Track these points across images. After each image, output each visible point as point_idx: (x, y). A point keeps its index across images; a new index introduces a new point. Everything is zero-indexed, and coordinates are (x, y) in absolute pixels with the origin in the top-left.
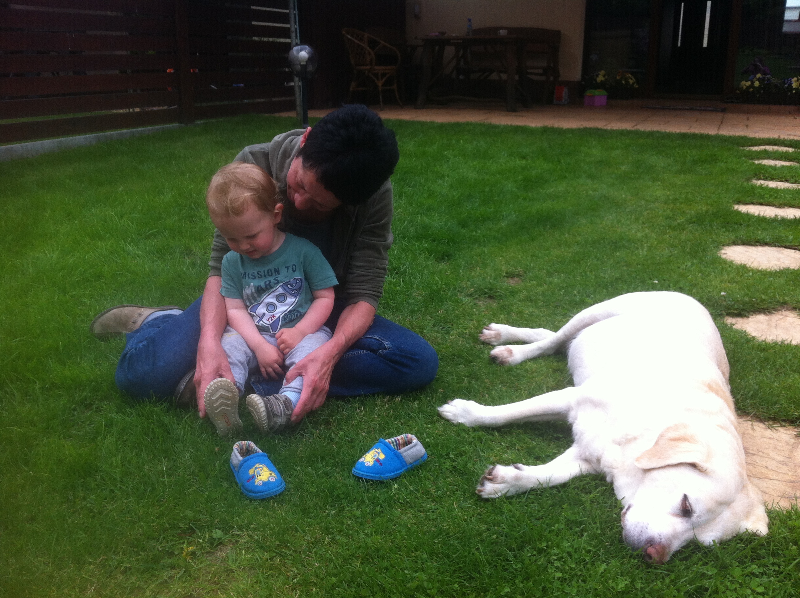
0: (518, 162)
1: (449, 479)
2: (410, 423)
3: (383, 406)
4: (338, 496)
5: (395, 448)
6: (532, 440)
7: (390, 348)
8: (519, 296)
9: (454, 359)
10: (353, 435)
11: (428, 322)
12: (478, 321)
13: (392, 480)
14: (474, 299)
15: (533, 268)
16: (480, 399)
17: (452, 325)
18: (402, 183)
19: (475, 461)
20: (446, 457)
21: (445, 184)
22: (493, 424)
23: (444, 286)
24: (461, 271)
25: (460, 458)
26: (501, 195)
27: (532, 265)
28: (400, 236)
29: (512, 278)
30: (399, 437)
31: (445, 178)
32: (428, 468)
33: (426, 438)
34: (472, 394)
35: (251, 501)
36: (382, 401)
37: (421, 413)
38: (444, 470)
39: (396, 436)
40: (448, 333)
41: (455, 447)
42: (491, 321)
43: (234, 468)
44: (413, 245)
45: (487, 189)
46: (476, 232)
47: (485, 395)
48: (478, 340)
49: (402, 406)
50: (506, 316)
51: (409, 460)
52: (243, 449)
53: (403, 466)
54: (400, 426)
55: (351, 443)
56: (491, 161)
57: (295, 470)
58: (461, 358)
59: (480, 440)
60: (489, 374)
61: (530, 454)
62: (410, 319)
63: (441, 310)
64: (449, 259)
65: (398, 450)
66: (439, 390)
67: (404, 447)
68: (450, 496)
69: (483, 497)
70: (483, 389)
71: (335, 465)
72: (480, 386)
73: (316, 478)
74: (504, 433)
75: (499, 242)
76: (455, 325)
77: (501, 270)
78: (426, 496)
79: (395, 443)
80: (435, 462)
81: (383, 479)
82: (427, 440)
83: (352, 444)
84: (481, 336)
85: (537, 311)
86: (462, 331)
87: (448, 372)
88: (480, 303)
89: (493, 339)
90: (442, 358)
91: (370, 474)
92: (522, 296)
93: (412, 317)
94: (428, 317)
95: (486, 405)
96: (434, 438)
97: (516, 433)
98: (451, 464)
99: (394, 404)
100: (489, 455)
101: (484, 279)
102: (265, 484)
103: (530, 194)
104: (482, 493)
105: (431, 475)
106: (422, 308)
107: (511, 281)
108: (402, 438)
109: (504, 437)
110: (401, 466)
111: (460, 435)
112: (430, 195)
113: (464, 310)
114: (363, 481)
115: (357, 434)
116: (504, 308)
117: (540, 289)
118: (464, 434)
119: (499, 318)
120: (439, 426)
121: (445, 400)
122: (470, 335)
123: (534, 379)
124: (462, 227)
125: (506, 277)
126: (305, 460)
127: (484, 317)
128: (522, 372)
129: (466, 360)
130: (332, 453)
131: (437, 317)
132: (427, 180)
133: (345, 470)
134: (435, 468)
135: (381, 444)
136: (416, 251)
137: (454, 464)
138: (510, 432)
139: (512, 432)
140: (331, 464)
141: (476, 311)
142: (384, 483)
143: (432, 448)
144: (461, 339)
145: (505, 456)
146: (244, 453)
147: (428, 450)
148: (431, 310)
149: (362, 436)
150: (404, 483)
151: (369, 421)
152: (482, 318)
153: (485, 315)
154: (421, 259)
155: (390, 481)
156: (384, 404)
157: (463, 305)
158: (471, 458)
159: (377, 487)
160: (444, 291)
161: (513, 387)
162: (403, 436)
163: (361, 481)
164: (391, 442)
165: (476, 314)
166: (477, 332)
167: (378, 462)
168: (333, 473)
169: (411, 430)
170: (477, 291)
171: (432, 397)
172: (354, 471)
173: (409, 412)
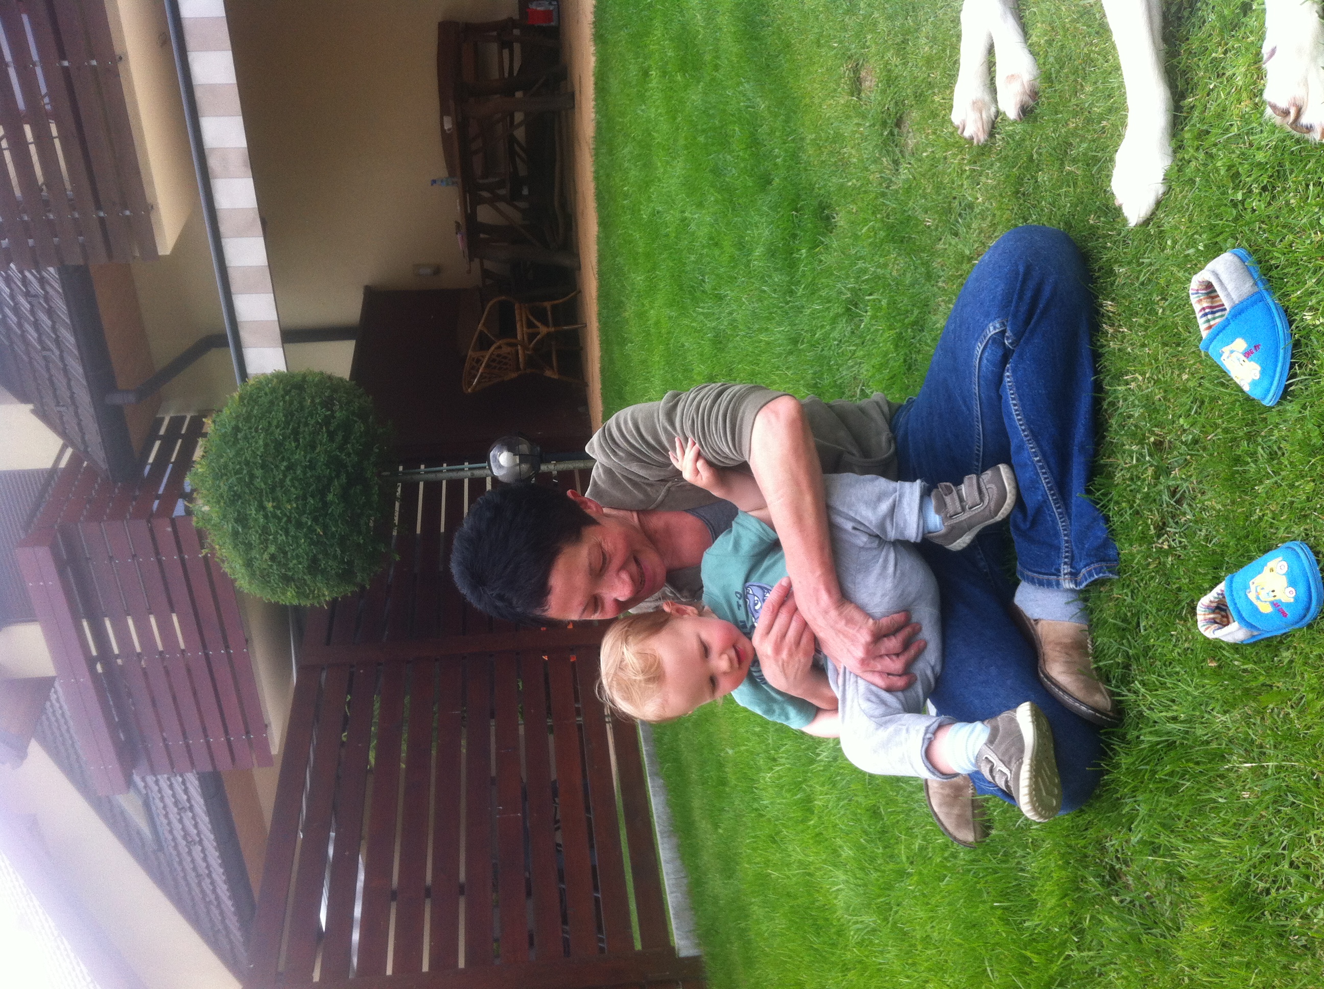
0: (654, 84)
1: (1292, 201)
2: (1162, 282)
3: (1124, 337)
5: (1222, 316)
6: (1204, 22)
7: (1003, 323)
8: (896, 66)
9: (1024, 194)
10: (1187, 400)
11: (948, 245)
12: (948, 146)
13: (1291, 323)
14: (903, 157)
15: (841, 42)
16: (1112, 136)
17: (955, 198)
18: (698, 294)
19: (1251, 145)
20: (1240, 207)
21: (696, 216)
22: (1168, 110)
23: (879, 216)
24: (850, 184)
25: (1243, 178)
26: (711, 112)
27: (836, 45)
28: (789, 299)
29: (861, 84)
30: (1197, 307)
31: (686, 219)
32: (1266, 247)
33: (1198, 250)
34: (1099, 154)
36: (1113, 338)
37: (1141, 260)
38: (1271, 211)
39: (1193, 312)
40: (971, 206)
41: (1219, 188)
42: (946, 121)
43: (1253, 636)
44: (804, 275)
45: (701, 139)
46: (777, 157)
47: (1103, 127)
48: (985, 146)
49: (1124, 297)
50: (936, 90)
51: (1247, 287)
52: (1213, 619)
53: (1262, 299)
54: (1167, 303)
55: (1203, 402)
56: (655, 134)
57: (1261, 519)
58: (1023, 179)
59: (1203, 135)
60: (1055, 121)
61: (1235, 26)
62: (944, 281)
63: (924, 221)
64: (829, 207)
65: (1225, 309)
66: (1091, 222)
67: (1218, 296)
70: (1088, 131)
71: (1250, 437)
72: (1083, 139)
73: (1280, 477)
74: (1188, 84)
75: (795, 113)
76: (954, 193)
77: (847, 105)
79: (1210, 316)
80: (1252, 231)
81: (1290, 343)
82: (1201, 248)
83: (1207, 400)
84: (979, 141)
85: (926, 29)
86: (968, 177)
87: (1052, 204)
88: (911, 143)
89: (984, 116)
90: (1023, 218)
91: (1279, 369)
92: (896, 61)
93: (940, 277)
94: (940, 246)
95: (1124, 124)
96: (1197, 233)
97: (1187, 59)
98: (1258, 198)
99: (1120, 315)
100: (1237, 116)
101: (865, 139)
102: (1292, 583)
103: (708, 57)
105: (1281, 241)
106: (921, 258)
107: (867, 83)
108: (1200, 301)
109: (1196, 84)
110: (1261, 304)
111: (1191, 179)
112: (716, 244)
113: (924, 175)
114: (1291, 385)
115: (1186, 391)
116: (921, 95)
117: (882, 26)
118: (1189, 171)
119: (941, 105)
120: (1168, 222)
121: (1114, 213)
122: (975, 162)
123: (1068, 25)
124: (769, 182)
125: (859, 94)
126: (1240, 497)
127: (939, 136)
128: (1053, 53)
129: (1027, 169)
130: (1225, 443)
131: (940, 229)
132: (691, 250)
133: (1265, 419)
134: (1264, 231)
135: (1211, 347)
136: (814, 269)
137: (1256, 191)
138: (1184, 73)
139: (1185, 68)
140: (1251, 446)
141: (926, 151)
142: (1298, 340)
143: (1221, 237)
144: (983, 179)
145: (1239, 81)
146: (1223, 616)
147: (1224, 248)
148: (925, 240)
149: (1188, 380)
150: (1298, 298)
151: (1155, 366)
152: (942, 140)
153: (934, 133)
154: (829, 259)
155: (1293, 327)
156: (1119, 335)
157: (915, 178)
158: (1243, 154)
159: (1307, 355)
160: (888, 216)
161: (1084, 69)
162: (1193, 299)
163: (1292, 388)
164: (1206, 325)
165: (933, 152)
166: (969, 148)
167: (1252, 353)
168: (1269, 443)
169: (1178, 280)
170: (888, 151)
171: (1106, 236)
172: (1267, 402)
173: (1137, 285)
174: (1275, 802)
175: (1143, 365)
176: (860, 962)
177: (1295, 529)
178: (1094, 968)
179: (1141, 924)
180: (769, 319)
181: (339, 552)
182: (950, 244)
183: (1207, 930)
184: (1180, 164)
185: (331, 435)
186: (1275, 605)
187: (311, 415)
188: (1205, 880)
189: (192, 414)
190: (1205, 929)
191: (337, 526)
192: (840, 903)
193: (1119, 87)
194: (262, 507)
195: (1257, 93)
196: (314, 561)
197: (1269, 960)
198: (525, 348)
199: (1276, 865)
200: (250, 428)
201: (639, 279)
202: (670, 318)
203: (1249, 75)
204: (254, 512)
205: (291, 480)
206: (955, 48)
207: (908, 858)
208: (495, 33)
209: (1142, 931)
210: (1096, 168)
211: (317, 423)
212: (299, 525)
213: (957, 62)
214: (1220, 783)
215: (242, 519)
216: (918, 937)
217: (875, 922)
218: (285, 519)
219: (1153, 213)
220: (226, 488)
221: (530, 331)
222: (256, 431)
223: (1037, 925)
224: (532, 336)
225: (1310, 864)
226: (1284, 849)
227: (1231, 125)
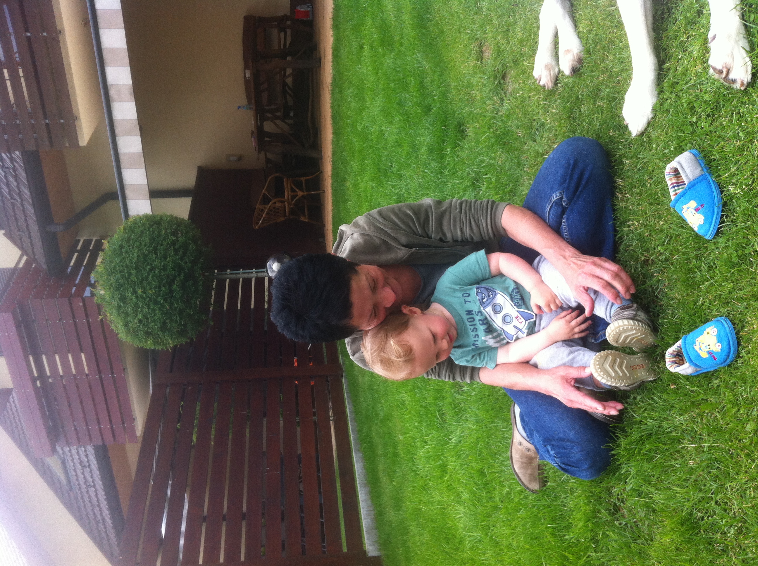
0: (366, 53)
1: (724, 123)
2: (650, 168)
3: (628, 200)
4: (739, 257)
5: (683, 188)
6: (676, 21)
7: (561, 193)
8: (503, 44)
9: (573, 118)
10: (662, 236)
11: (531, 147)
13: (722, 192)
14: (506, 96)
15: (472, 30)
16: (623, 86)
17: (534, 120)
18: (388, 174)
19: (701, 91)
20: (695, 126)
21: (388, 129)
22: (655, 70)
23: (491, 130)
24: (475, 111)
25: (697, 109)
26: (398, 70)
27: (469, 32)
28: (440, 177)
29: (483, 55)
30: (669, 183)
31: (382, 130)
32: (709, 148)
33: (670, 150)
34: (616, 96)
35: (740, 357)
36: (622, 200)
37: (638, 156)
38: (712, 128)
39: (667, 186)
40: (543, 125)
41: (683, 115)
42: (530, 76)
43: (697, 371)
44: (448, 164)
45: (392, 85)
46: (435, 96)
47: (619, 80)
48: (552, 90)
49: (628, 177)
50: (525, 58)
51: (697, 172)
52: (675, 361)
53: (706, 178)
54: (652, 181)
55: (671, 238)
56: (366, 82)
57: (703, 304)
58: (573, 110)
59: (674, 84)
60: (592, 76)
61: (694, 23)
62: (527, 168)
63: (517, 133)
64: (463, 125)
65: (685, 184)
66: (611, 134)
67: (681, 176)
68: (746, 122)
69: (750, 80)
70: (610, 82)
71: (697, 257)
72: (607, 86)
73: (714, 280)
74: (667, 55)
75: (445, 70)
76: (534, 117)
77: (475, 66)
78: (744, 151)
79: (676, 188)
80: (701, 139)
81: (721, 203)
82: (672, 149)
83: (674, 236)
84: (548, 87)
85: (520, 23)
86: (542, 108)
87: (589, 124)
88: (510, 88)
89: (552, 73)
90: (573, 131)
91: (714, 218)
92: (502, 41)
93: (525, 165)
94: (526, 147)
95: (630, 78)
96: (670, 140)
97: (667, 41)
98: (705, 120)
99: (626, 187)
100: (694, 74)
101: (484, 86)
102: (720, 341)
103: (397, 39)
104: (745, 82)
105: (717, 145)
106: (515, 154)
107: (487, 54)
108: (671, 179)
109: (671, 56)
110: (705, 181)
111: (667, 110)
112: (399, 145)
113: (517, 107)
114: (721, 227)
115: (662, 231)
116: (516, 61)
117: (495, 22)
118: (666, 105)
119: (528, 67)
120: (654, 135)
121: (623, 129)
122: (546, 100)
123: (600, 22)
124: (430, 110)
125: (482, 60)
126: (691, 292)
127: (526, 84)
128: (591, 37)
129: (576, 103)
130: (683, 261)
131: (526, 138)
132: (385, 149)
133: (706, 247)
134: (708, 140)
135: (677, 205)
136: (454, 160)
137: (704, 117)
138: (665, 49)
139: (665, 47)
140: (698, 262)
141: (519, 93)
142: (726, 202)
143: (684, 143)
144: (550, 109)
145: (695, 54)
146: (680, 360)
147: (685, 149)
148: (517, 144)
149: (663, 225)
150: (726, 178)
151: (645, 216)
152: (528, 86)
153: (523, 83)
154: (463, 154)
155: (723, 194)
156: (625, 199)
157: (512, 108)
158: (697, 96)
159: (730, 211)
160: (497, 130)
161: (608, 47)
162: (667, 178)
163: (721, 229)
164: (674, 193)
165: (523, 93)
166: (543, 91)
167: (700, 209)
168: (708, 261)
169: (659, 168)
170: (497, 93)
171: (618, 142)
172: (708, 237)
173: (636, 170)
174: (708, 467)
175: (638, 216)
176: (471, 559)
177: (722, 310)
178: (603, 563)
179: (631, 537)
180: (429, 188)
181: (178, 319)
182: (531, 146)
183: (668, 540)
184: (661, 101)
185: (176, 251)
186: (710, 353)
187: (165, 239)
188: (667, 511)
189: (96, 238)
190: (667, 540)
191: (177, 304)
192: (461, 525)
193: (628, 57)
194: (135, 292)
195: (705, 61)
196: (164, 323)
197: (702, 558)
198: (289, 204)
199: (708, 503)
200: (129, 246)
201: (355, 165)
202: (372, 187)
203: (701, 51)
204: (130, 295)
205: (152, 277)
206: (536, 34)
207: (500, 499)
208: (276, 23)
209: (631, 541)
210: (614, 103)
211: (168, 244)
212: (156, 303)
213: (537, 42)
214: (677, 456)
215: (123, 299)
216: (505, 545)
217: (480, 536)
218: (148, 299)
219: (646, 129)
220: (114, 281)
221: (293, 194)
222: (133, 248)
223: (572, 538)
224: (293, 197)
225: (727, 503)
226: (712, 494)
227: (691, 79)
